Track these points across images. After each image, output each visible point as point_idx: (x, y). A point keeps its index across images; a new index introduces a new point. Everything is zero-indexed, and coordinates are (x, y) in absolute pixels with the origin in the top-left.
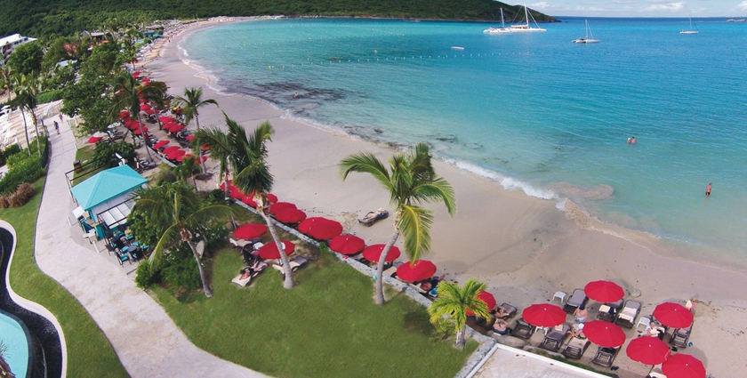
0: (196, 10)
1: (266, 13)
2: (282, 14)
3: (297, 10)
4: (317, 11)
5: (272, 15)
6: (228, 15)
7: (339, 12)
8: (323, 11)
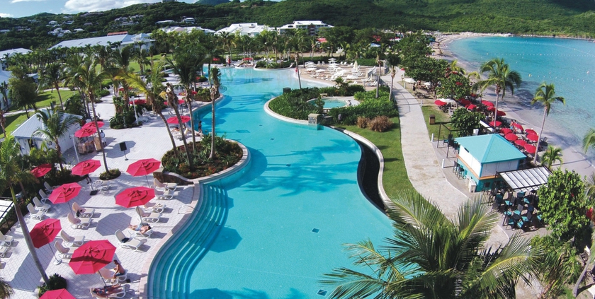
0: (449, 26)
1: (498, 32)
2: (509, 32)
3: (519, 30)
4: (532, 30)
5: (502, 33)
6: (474, 31)
7: (546, 32)
8: (536, 31)
